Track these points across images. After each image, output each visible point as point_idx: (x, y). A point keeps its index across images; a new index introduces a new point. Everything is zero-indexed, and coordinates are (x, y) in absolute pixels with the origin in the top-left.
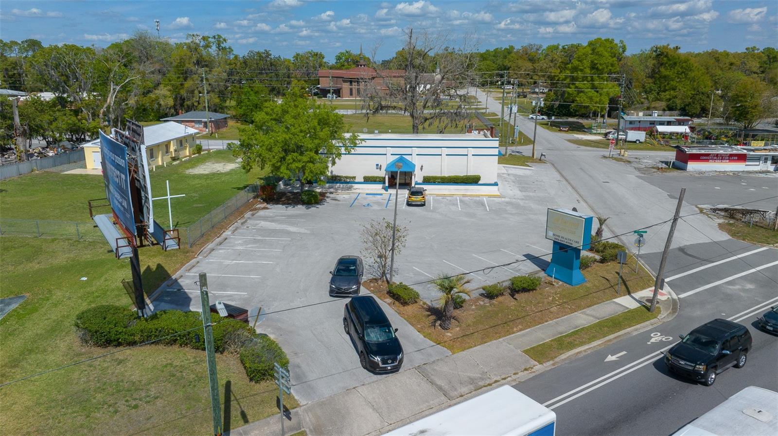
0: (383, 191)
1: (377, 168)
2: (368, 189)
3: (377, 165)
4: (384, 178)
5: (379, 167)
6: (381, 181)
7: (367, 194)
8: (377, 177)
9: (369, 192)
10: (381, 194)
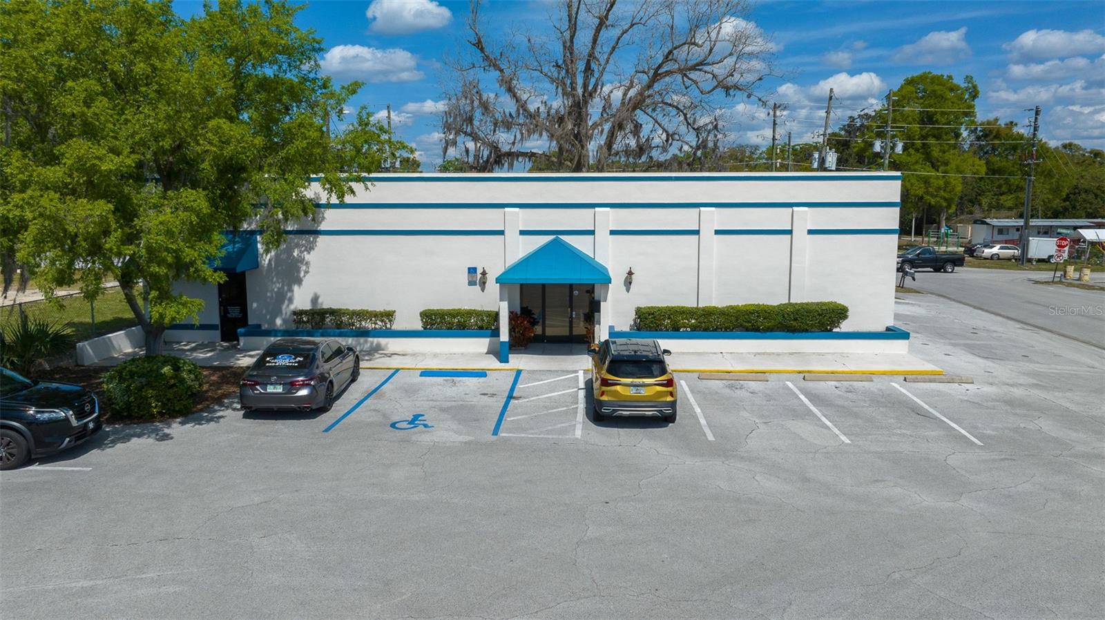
0: (493, 363)
1: (472, 283)
2: (435, 355)
3: (472, 271)
4: (496, 316)
5: (476, 277)
6: (484, 324)
7: (426, 373)
8: (470, 313)
9: (434, 365)
10: (482, 374)
